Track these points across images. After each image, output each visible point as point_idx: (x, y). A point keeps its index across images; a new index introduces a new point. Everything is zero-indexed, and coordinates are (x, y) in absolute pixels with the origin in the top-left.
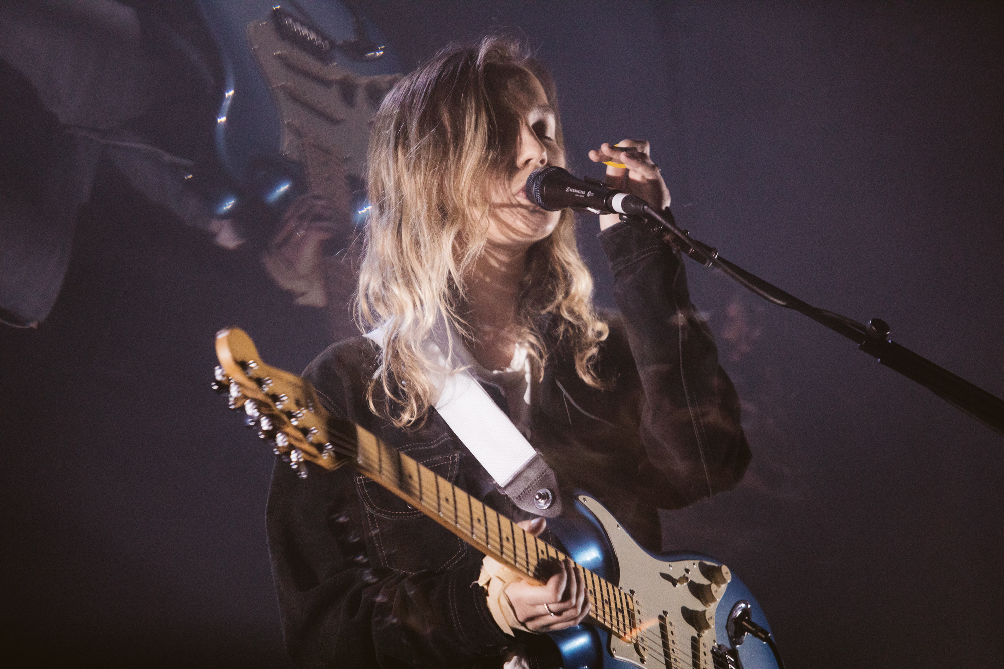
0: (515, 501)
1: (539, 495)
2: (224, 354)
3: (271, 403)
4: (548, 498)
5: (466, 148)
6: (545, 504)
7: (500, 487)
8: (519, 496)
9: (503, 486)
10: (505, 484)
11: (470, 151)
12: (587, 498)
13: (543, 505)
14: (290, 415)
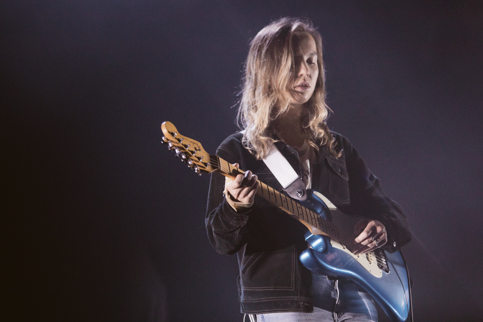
0: (289, 194)
1: (298, 192)
2: (165, 131)
3: (185, 148)
4: (302, 193)
5: (282, 68)
6: (300, 195)
7: (284, 188)
8: (291, 192)
9: (285, 188)
10: (286, 187)
11: (283, 70)
12: (316, 192)
13: (299, 196)
14: (193, 152)
